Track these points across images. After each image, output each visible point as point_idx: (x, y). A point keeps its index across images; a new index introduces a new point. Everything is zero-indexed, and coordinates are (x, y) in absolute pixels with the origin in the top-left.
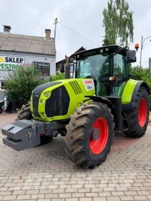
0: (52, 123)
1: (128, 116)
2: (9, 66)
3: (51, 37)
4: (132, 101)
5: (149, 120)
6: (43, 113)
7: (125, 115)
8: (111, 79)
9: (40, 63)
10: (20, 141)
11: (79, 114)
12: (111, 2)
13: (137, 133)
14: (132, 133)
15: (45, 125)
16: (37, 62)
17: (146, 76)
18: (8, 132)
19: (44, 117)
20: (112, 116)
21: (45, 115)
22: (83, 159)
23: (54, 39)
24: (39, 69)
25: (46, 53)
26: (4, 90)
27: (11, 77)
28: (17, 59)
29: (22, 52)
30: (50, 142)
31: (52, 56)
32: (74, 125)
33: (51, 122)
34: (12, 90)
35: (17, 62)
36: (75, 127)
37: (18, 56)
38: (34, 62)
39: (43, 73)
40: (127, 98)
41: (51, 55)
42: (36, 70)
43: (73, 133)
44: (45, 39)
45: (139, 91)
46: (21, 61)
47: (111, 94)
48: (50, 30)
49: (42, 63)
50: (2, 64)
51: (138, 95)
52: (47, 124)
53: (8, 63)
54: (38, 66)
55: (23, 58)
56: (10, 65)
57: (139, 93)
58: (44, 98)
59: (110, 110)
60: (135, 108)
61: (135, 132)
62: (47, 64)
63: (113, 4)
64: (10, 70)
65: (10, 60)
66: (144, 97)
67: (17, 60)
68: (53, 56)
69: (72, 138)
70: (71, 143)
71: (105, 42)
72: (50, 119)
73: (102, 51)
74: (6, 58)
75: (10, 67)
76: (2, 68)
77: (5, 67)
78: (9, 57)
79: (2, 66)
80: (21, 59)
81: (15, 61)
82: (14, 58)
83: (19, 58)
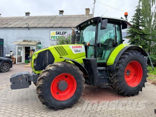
2: (58, 37)
3: (90, 14)
28: (63, 32)
29: (66, 27)
33: (38, 74)
35: (63, 34)
37: (64, 30)
44: (85, 16)
46: (65, 33)
48: (89, 9)
50: (54, 36)
53: (58, 35)
55: (66, 31)
57: (127, 56)
58: (33, 58)
64: (58, 40)
65: (59, 33)
67: (63, 33)
71: (137, 11)
74: (56, 32)
76: (54, 39)
77: (55, 38)
78: (58, 31)
79: (54, 38)
80: (65, 32)
81: (62, 33)
82: (61, 32)
83: (64, 31)
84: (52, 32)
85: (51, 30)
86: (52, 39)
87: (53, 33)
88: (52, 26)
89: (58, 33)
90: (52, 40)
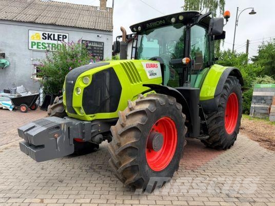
0: (93, 124)
1: (209, 118)
2: (47, 45)
3: (107, 6)
4: (215, 96)
5: (241, 126)
6: (80, 108)
7: (206, 116)
8: (184, 60)
9: (90, 42)
10: (42, 146)
11: (131, 109)
13: (221, 143)
14: (214, 142)
15: (83, 126)
16: (86, 41)
17: (240, 65)
18: (25, 133)
19: (81, 113)
20: (184, 116)
21: (82, 110)
22: (134, 177)
23: (111, 9)
24: (89, 50)
25: (98, 28)
26: (39, 79)
27: (50, 61)
28: (58, 35)
29: (66, 26)
30: (95, 151)
31: (107, 33)
32: (123, 126)
33: (92, 121)
34: (50, 79)
35: (59, 40)
36: (124, 130)
37: (60, 31)
38: (83, 41)
39: (94, 56)
40: (209, 92)
41: (105, 31)
42: (84, 51)
43: (121, 139)
44: (98, 9)
45: (227, 81)
46: (63, 38)
47: (185, 84)
49: (94, 42)
50: (38, 43)
51: (225, 88)
52: (84, 125)
53: (47, 41)
54: (87, 46)
55: (67, 35)
56: (49, 44)
57: (228, 85)
58: (81, 85)
59: (180, 107)
60: (220, 106)
61: (219, 141)
62: (100, 43)
64: (48, 51)
65: (49, 37)
66: (234, 90)
67: (59, 38)
68: (109, 32)
69: (119, 145)
70: (117, 153)
72: (89, 118)
73: (173, 20)
74: (43, 35)
75: (49, 47)
76: (38, 48)
77: (42, 46)
78: (47, 33)
79: (38, 45)
80: (63, 36)
81: (56, 38)
82: (54, 35)
83: (62, 34)
84: (32, 33)
85: (29, 28)
86: (32, 47)
87: (36, 35)
88: (32, 20)
89: (47, 36)
90: (33, 51)
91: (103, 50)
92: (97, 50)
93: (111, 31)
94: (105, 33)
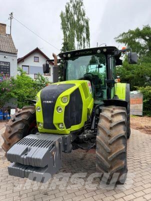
3: (7, 33)
6: (59, 124)
11: (111, 121)
12: (69, 6)
19: (61, 128)
32: (110, 135)
36: (114, 139)
41: (11, 53)
43: (112, 147)
48: (5, 25)
49: (1, 62)
62: (7, 63)
63: (71, 9)
69: (110, 152)
70: (110, 159)
72: (68, 131)
73: (99, 51)
91: (9, 69)
92: (4, 68)
93: (15, 54)
94: (10, 55)
